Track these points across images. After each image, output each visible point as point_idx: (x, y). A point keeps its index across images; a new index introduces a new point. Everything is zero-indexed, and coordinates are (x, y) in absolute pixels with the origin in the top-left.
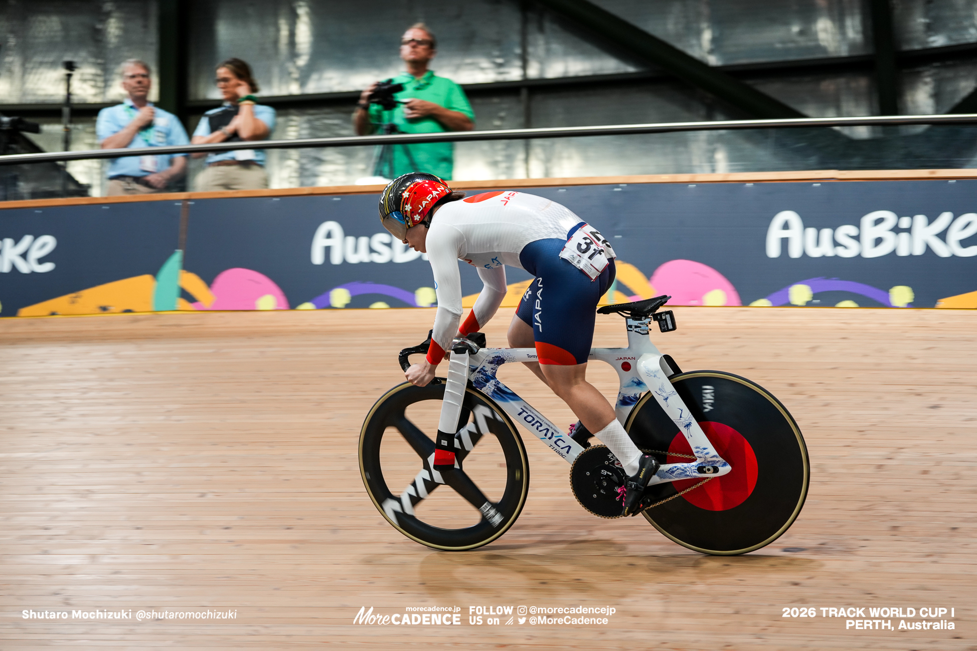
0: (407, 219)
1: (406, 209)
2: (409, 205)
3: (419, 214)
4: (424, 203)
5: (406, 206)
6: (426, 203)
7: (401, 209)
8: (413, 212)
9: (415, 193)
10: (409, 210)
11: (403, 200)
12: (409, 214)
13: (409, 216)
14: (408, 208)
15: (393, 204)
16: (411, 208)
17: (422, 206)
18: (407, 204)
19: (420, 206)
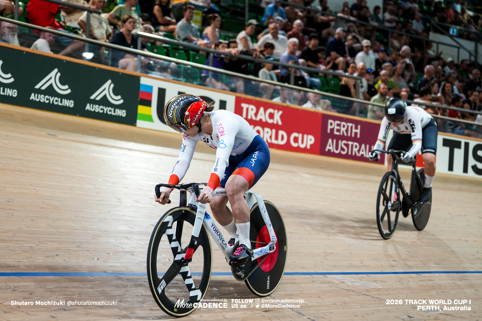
0: (188, 125)
1: (187, 121)
2: (189, 119)
3: (194, 122)
4: (197, 116)
5: (188, 119)
6: (198, 116)
7: (185, 121)
8: (191, 122)
9: (192, 112)
10: (189, 121)
11: (185, 117)
12: (189, 123)
13: (189, 124)
14: (189, 120)
15: (179, 119)
16: (190, 120)
17: (196, 118)
18: (188, 118)
19: (195, 118)
